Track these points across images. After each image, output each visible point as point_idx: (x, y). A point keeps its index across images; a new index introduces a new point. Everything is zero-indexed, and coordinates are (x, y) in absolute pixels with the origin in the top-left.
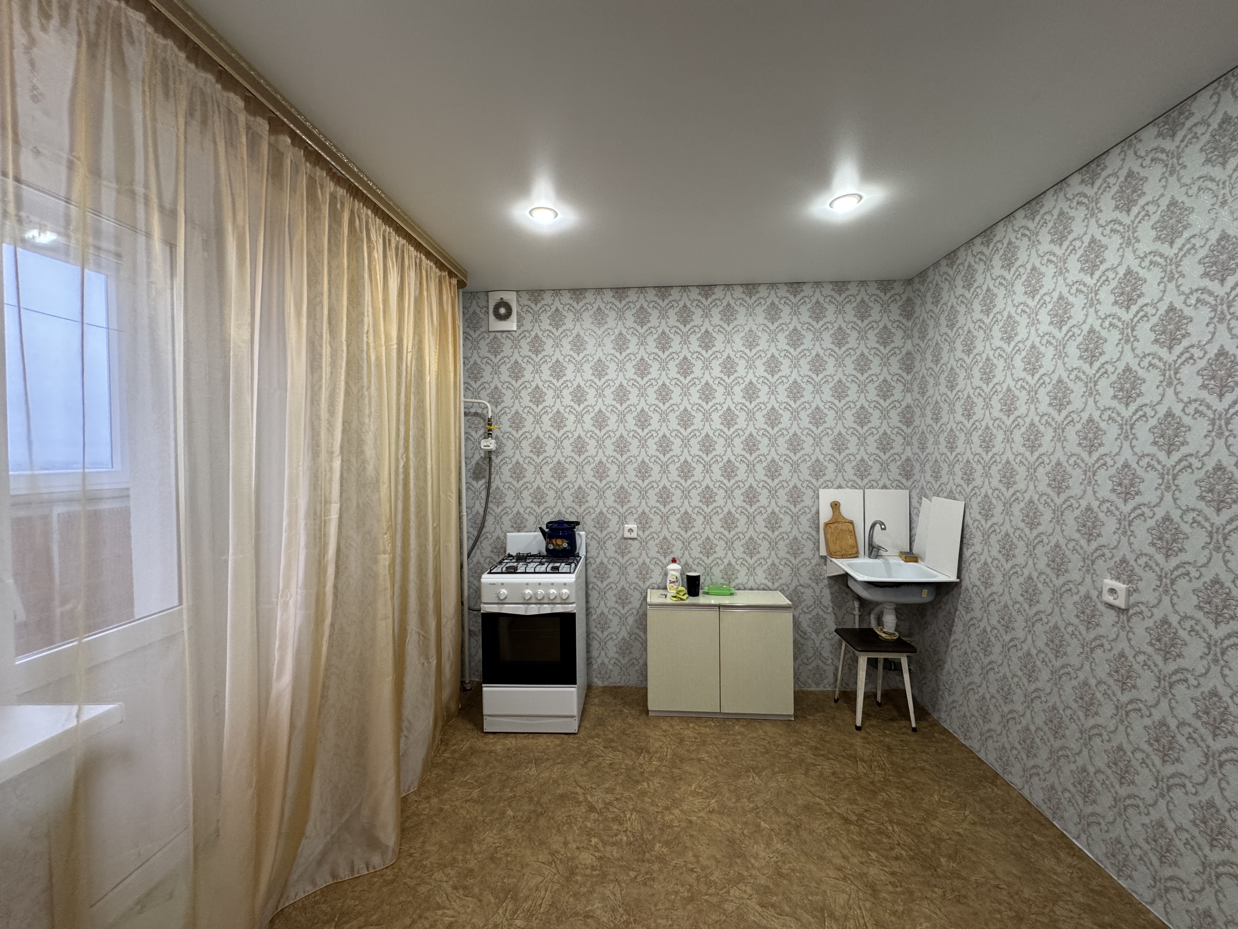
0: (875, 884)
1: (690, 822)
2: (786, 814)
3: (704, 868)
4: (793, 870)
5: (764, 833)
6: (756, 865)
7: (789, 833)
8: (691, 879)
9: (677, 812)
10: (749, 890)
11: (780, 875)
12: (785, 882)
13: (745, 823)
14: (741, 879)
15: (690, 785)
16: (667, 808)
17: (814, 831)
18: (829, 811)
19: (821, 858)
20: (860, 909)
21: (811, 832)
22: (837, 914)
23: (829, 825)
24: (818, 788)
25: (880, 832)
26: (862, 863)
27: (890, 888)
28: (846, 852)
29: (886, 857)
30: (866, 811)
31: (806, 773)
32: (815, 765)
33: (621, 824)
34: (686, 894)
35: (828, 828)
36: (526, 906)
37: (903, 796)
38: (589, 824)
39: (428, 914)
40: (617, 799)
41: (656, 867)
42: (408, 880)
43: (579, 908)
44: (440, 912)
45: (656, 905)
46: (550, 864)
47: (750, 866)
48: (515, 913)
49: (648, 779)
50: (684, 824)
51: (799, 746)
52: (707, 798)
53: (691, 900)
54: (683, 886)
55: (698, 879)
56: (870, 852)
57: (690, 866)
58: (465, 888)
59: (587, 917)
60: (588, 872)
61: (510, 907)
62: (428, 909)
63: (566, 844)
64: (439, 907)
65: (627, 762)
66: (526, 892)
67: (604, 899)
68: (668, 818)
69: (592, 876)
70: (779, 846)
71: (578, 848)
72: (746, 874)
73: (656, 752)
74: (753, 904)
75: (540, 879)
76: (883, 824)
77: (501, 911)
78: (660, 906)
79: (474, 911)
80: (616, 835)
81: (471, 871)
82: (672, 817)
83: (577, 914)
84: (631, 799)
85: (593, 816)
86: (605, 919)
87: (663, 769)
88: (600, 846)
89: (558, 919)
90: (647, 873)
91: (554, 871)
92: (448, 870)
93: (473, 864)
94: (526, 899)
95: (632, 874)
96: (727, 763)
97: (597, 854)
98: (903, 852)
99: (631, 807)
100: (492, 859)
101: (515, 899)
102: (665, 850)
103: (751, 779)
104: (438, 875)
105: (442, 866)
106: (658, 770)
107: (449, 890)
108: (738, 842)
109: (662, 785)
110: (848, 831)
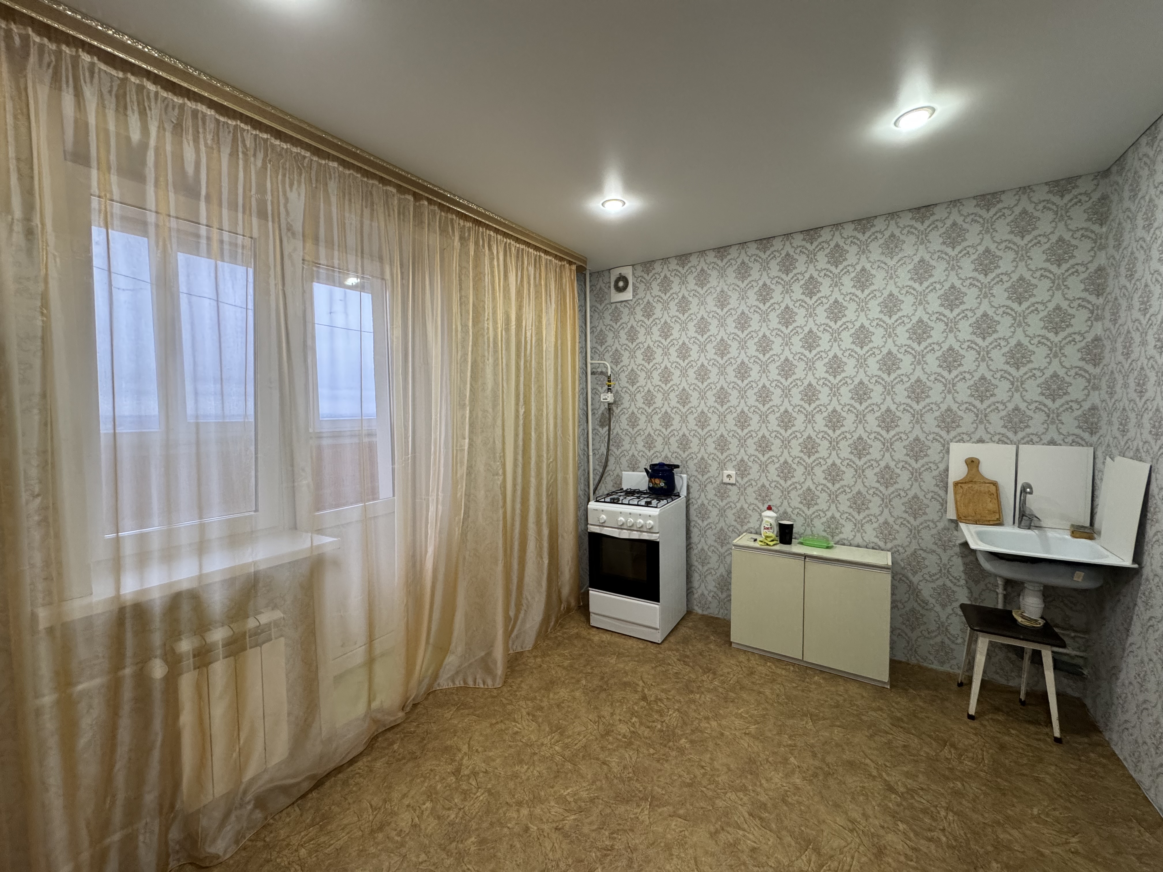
0: (885, 848)
1: (722, 734)
2: (823, 760)
3: (713, 769)
4: (800, 803)
5: (788, 766)
6: (765, 785)
7: (815, 775)
8: (698, 772)
9: (714, 724)
10: (745, 799)
11: (784, 801)
12: (785, 808)
13: (774, 753)
14: (744, 789)
15: (738, 708)
16: (707, 718)
17: (844, 783)
18: (875, 773)
19: (836, 805)
20: (853, 858)
21: (841, 783)
22: (823, 851)
23: (866, 785)
24: (875, 752)
25: (925, 811)
26: (883, 827)
27: (902, 859)
28: (870, 812)
29: (916, 834)
30: (922, 789)
31: (871, 737)
32: (887, 733)
33: (661, 716)
34: (688, 781)
35: (863, 787)
36: (566, 741)
37: (986, 794)
38: (636, 708)
39: (507, 722)
40: (668, 698)
41: (674, 753)
42: (503, 699)
43: (601, 756)
44: (514, 724)
45: (659, 777)
46: (595, 722)
47: (758, 784)
48: (558, 742)
49: (703, 693)
50: (714, 734)
51: (880, 712)
52: (749, 722)
53: (690, 785)
54: (688, 773)
55: (704, 775)
56: (899, 823)
57: (704, 764)
58: (534, 716)
59: (604, 763)
60: (620, 737)
61: (556, 737)
62: (508, 719)
63: (612, 714)
64: (515, 721)
65: (691, 675)
66: (570, 733)
67: (622, 758)
68: (704, 724)
69: (620, 740)
70: (798, 781)
71: (620, 720)
72: (750, 788)
73: (722, 676)
74: (744, 811)
75: (584, 729)
76: (936, 806)
77: (549, 737)
78: (662, 779)
79: (533, 731)
80: (654, 722)
81: (543, 708)
82: (707, 725)
83: (598, 759)
84: (680, 702)
85: (643, 703)
86: (615, 770)
87: (720, 690)
88: (637, 725)
89: (583, 756)
90: (664, 755)
91: (596, 727)
92: (529, 702)
93: (545, 704)
94: (569, 737)
95: (652, 751)
96: (787, 704)
97: (632, 729)
98: (944, 839)
99: (676, 707)
100: (558, 706)
101: (561, 734)
102: (687, 746)
103: (804, 722)
104: (522, 703)
105: (526, 698)
106: (715, 689)
107: (524, 713)
108: (759, 764)
109: (712, 701)
110: (885, 797)
